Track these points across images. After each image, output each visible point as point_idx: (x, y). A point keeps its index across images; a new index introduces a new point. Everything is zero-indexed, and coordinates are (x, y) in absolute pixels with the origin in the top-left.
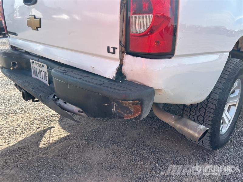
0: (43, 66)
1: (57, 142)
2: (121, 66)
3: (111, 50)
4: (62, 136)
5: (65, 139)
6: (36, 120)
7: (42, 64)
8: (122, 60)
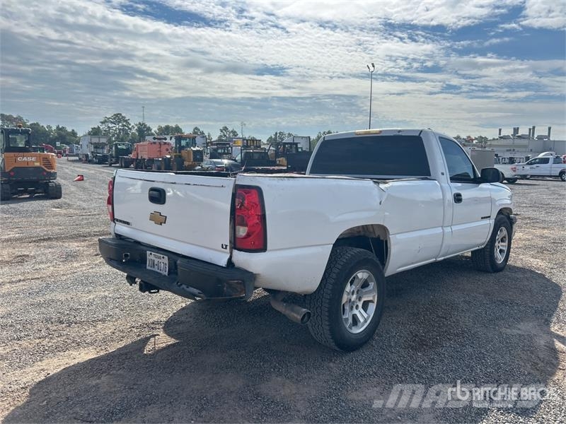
0: (163, 258)
1: (164, 349)
2: (231, 257)
3: (224, 247)
4: (169, 343)
5: (173, 345)
6: (134, 327)
7: (162, 256)
8: (231, 253)
